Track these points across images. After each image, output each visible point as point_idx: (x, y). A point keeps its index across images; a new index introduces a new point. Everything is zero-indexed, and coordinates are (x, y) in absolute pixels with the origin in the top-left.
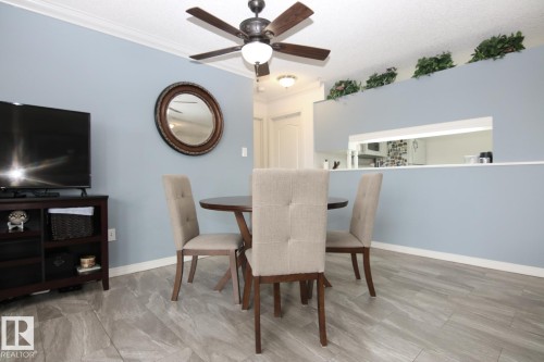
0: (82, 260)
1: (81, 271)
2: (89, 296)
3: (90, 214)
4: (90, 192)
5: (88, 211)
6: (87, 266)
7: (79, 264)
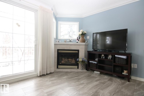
0: (124, 71)
1: (123, 73)
2: (123, 81)
3: (125, 58)
4: (127, 52)
5: (124, 57)
6: (125, 73)
7: (123, 72)
